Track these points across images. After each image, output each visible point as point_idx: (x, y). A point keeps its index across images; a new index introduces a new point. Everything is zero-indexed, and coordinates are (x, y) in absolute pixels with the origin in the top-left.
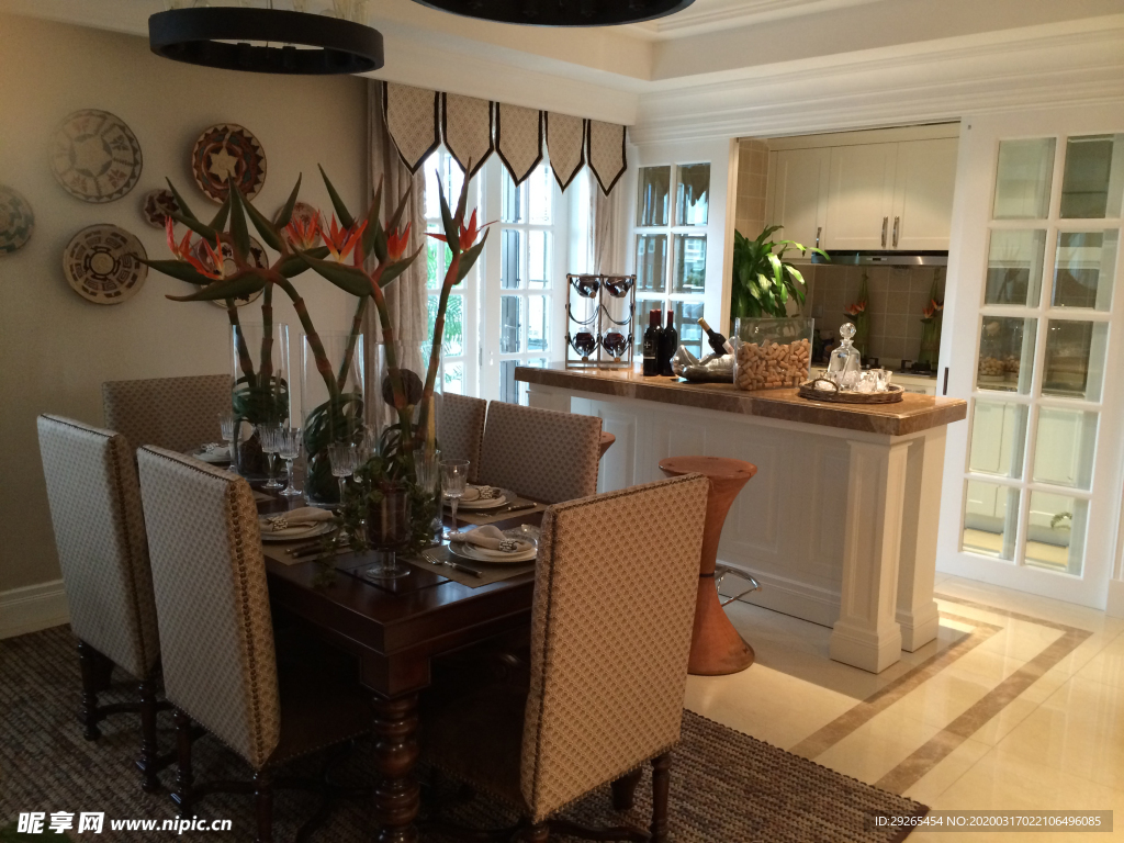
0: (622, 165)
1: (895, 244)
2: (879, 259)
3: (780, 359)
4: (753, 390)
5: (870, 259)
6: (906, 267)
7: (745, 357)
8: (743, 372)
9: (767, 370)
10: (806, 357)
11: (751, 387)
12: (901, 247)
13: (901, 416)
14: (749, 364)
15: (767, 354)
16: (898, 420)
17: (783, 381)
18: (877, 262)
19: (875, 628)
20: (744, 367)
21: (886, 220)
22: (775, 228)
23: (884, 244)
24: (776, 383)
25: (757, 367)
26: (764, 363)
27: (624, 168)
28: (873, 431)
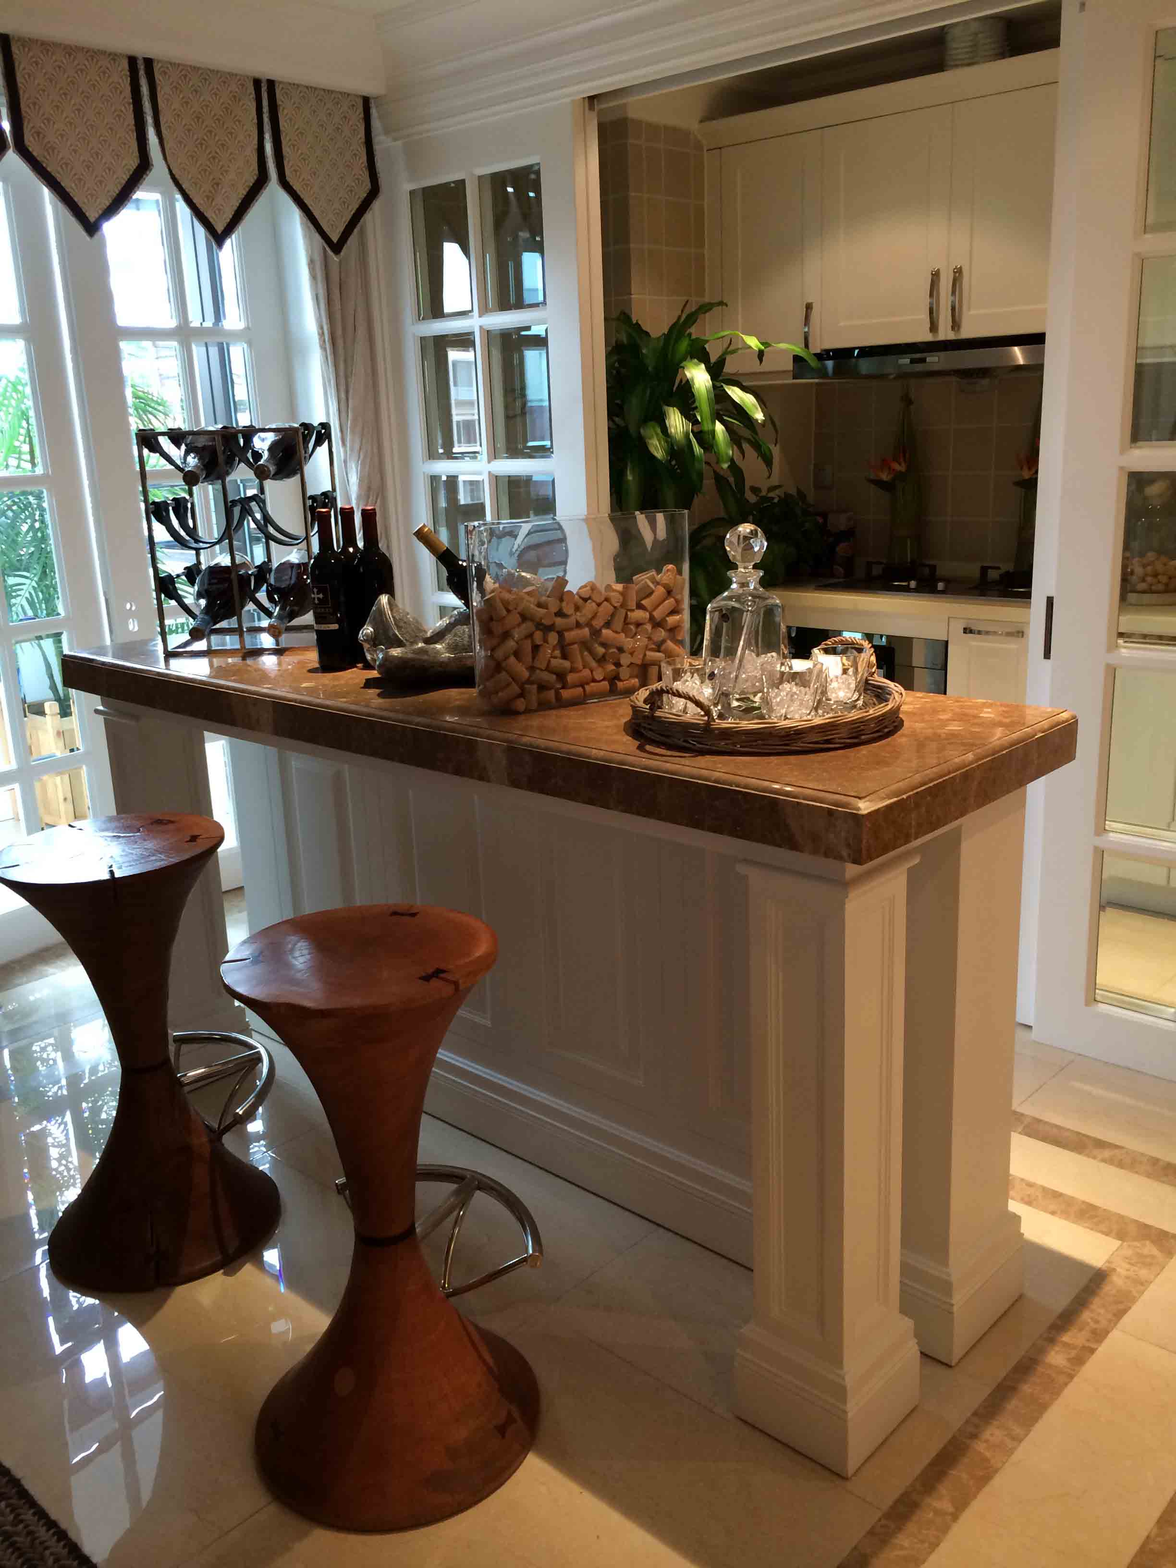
0: (367, 185)
1: (956, 325)
2: (923, 360)
3: (598, 623)
4: (528, 711)
5: (905, 361)
6: (984, 372)
7: (498, 629)
8: (497, 667)
9: (564, 657)
10: (674, 612)
11: (520, 704)
12: (968, 331)
13: (865, 807)
14: (511, 644)
15: (560, 614)
16: (857, 818)
17: (614, 679)
18: (919, 367)
19: (837, 1360)
20: (500, 654)
21: (936, 276)
22: (705, 308)
23: (934, 328)
24: (591, 688)
25: (536, 648)
26: (553, 638)
27: (374, 192)
28: (793, 845)
